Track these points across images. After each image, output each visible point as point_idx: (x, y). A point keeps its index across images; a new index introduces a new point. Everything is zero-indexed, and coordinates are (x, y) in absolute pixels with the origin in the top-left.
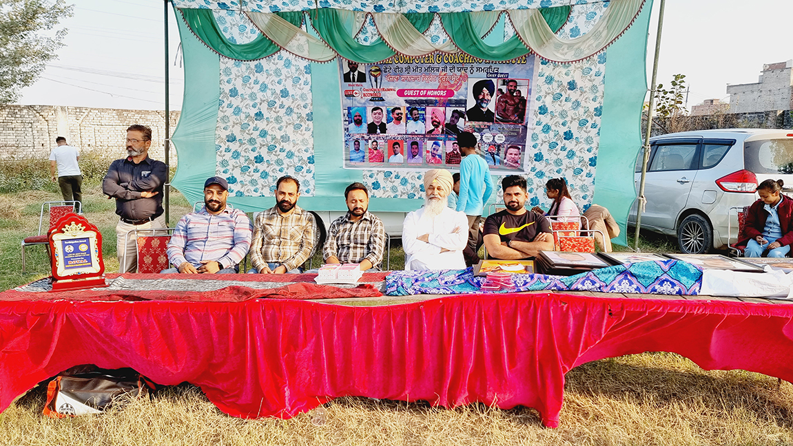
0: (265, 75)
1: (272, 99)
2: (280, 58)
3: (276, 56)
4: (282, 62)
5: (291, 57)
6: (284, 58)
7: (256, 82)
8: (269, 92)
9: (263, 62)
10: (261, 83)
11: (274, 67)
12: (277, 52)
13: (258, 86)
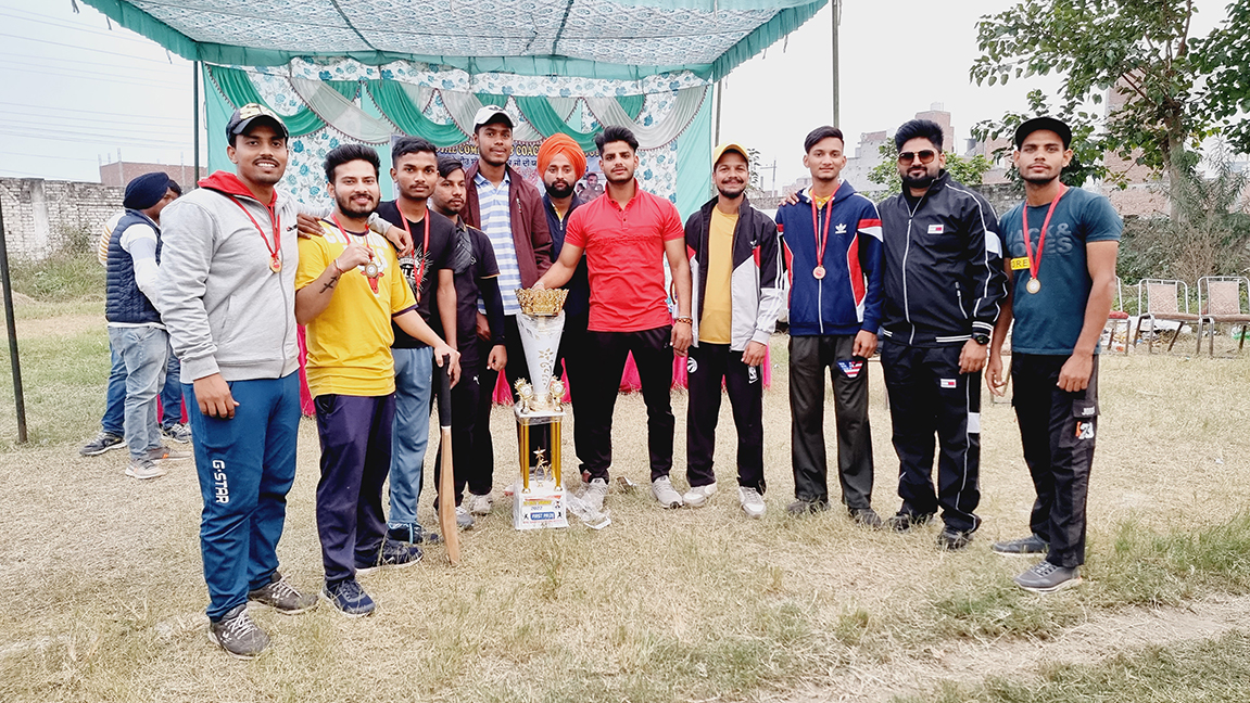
0: (306, 155)
1: (315, 185)
2: (325, 137)
3: (320, 134)
4: (328, 142)
5: (339, 137)
6: (330, 137)
7: (295, 163)
8: (311, 177)
9: (304, 140)
10: (301, 164)
11: (317, 147)
12: (321, 129)
13: (298, 168)
